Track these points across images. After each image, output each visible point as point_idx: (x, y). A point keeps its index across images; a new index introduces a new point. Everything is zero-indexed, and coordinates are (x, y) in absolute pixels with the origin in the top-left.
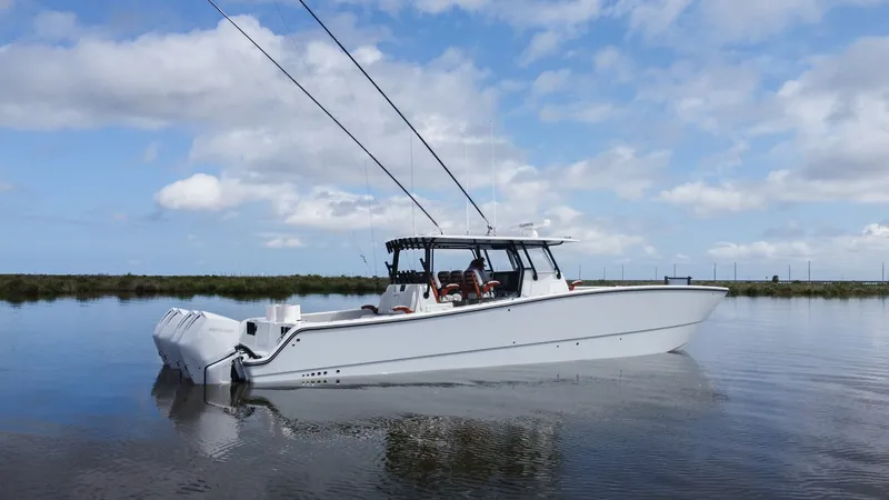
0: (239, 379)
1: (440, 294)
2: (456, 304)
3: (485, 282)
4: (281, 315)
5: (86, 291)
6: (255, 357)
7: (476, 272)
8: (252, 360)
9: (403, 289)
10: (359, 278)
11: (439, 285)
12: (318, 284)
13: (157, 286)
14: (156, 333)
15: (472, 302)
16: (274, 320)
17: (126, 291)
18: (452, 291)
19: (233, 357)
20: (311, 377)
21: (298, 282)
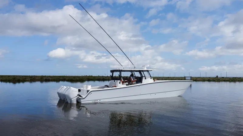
0: (78, 102)
1: (123, 83)
2: (127, 85)
3: (134, 80)
4: (87, 87)
5: (32, 80)
6: (82, 97)
7: (132, 77)
8: (81, 98)
9: (114, 81)
10: (103, 76)
11: (123, 81)
12: (92, 78)
13: (50, 79)
14: (58, 92)
15: (131, 85)
16: (85, 89)
17: (42, 80)
18: (126, 82)
19: (77, 97)
20: (94, 102)
21: (87, 78)
